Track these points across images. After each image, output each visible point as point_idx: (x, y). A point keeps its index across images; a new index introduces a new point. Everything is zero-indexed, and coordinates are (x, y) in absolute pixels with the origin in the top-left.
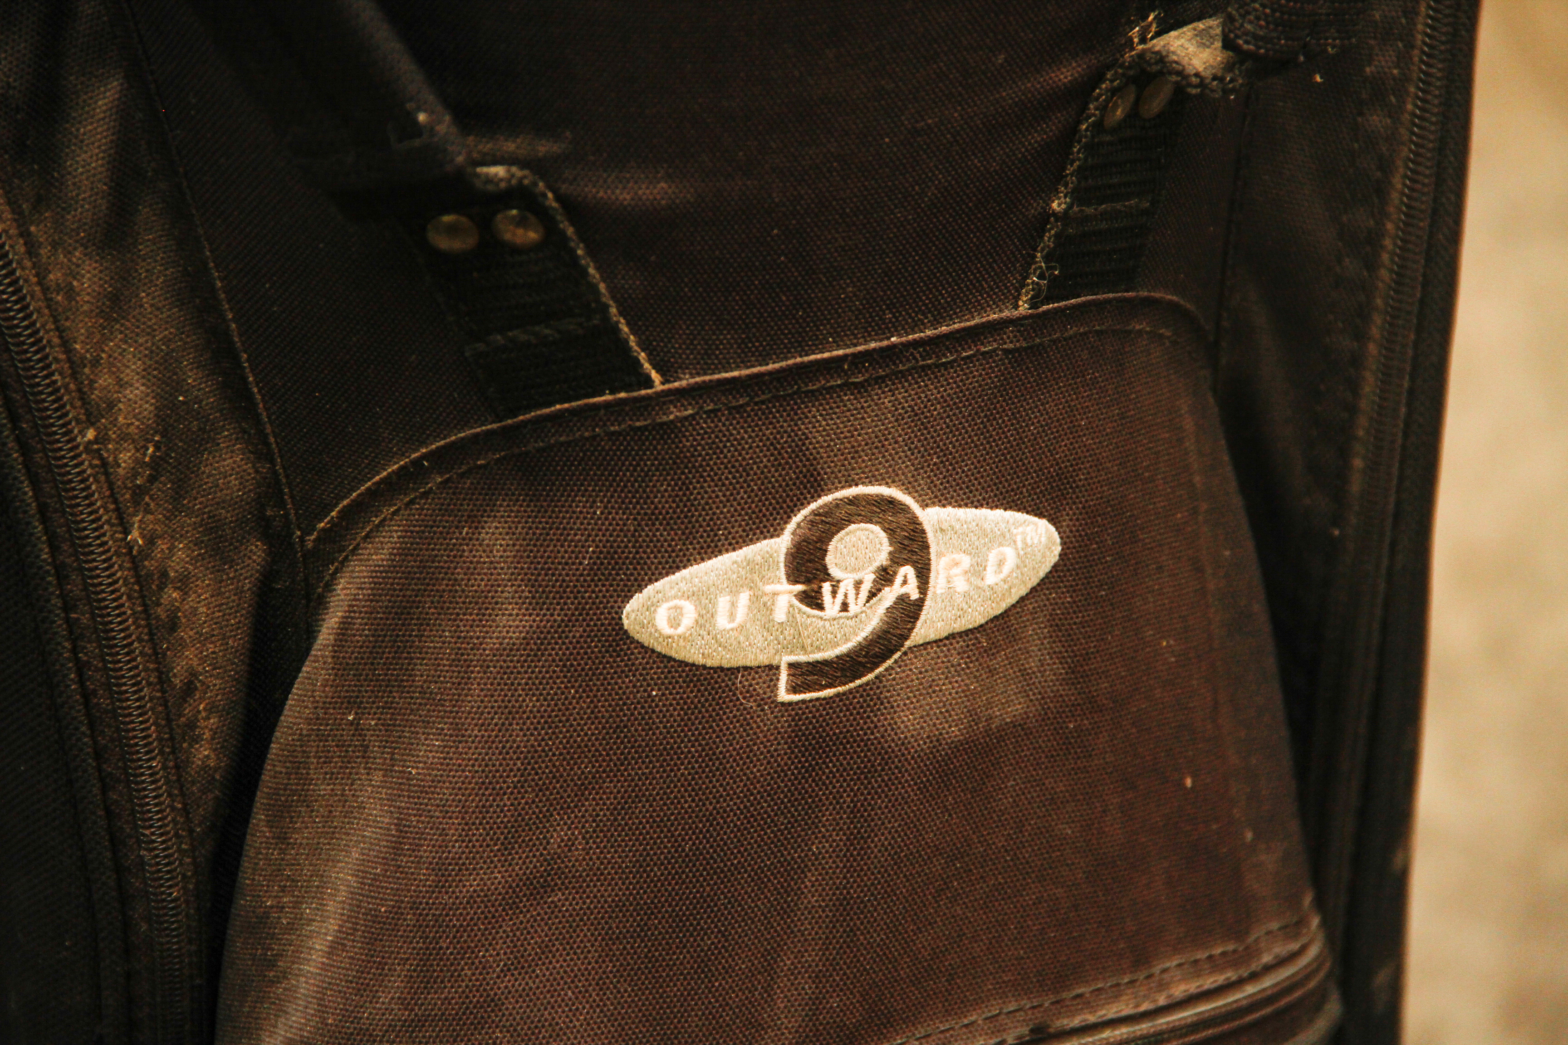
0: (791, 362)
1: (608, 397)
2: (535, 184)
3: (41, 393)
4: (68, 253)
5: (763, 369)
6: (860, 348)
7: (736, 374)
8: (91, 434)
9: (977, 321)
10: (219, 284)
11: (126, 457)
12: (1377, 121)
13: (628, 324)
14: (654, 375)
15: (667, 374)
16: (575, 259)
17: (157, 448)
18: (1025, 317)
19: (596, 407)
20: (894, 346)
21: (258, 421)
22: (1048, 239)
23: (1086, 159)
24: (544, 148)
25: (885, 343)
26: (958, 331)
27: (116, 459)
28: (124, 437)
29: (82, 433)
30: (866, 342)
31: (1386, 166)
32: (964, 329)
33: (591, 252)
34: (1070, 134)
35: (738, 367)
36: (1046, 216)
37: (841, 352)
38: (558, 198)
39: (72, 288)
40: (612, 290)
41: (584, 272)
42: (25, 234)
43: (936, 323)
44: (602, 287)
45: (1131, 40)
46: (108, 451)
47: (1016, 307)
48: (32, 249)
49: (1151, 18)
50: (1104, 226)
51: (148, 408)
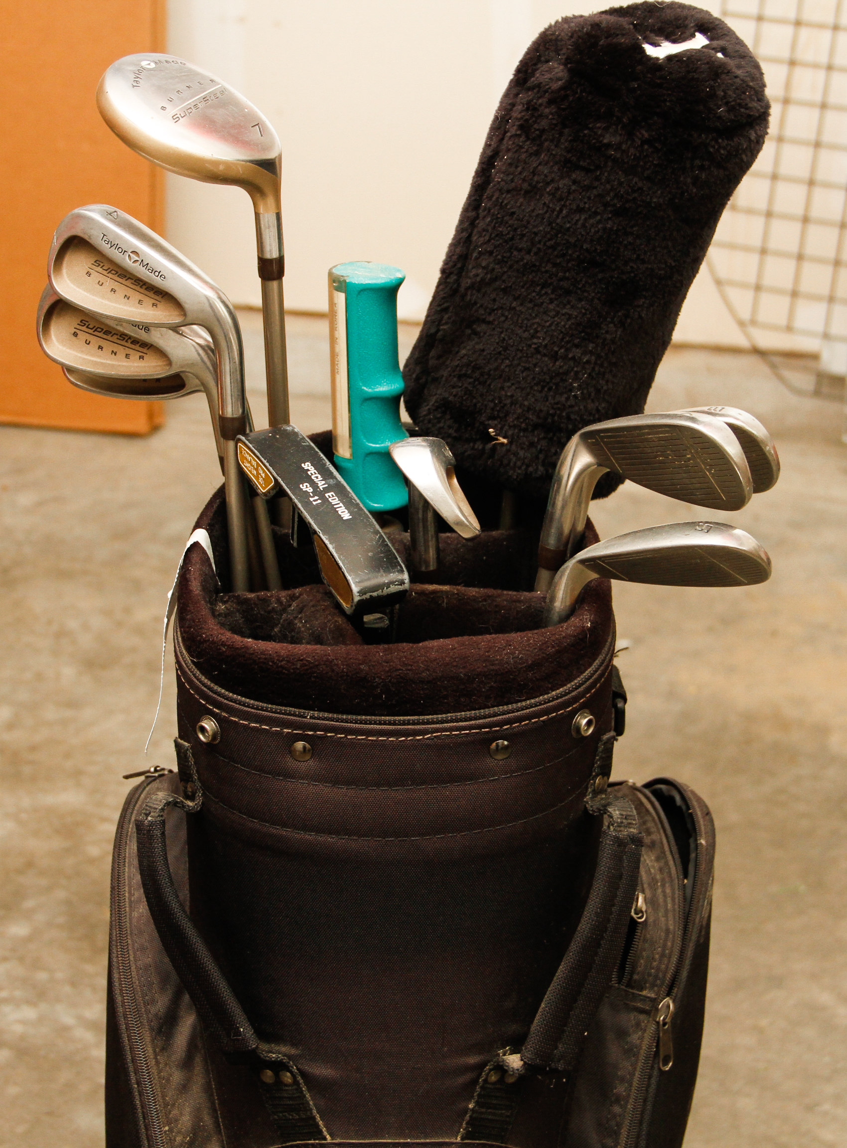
0: (373, 1141)
1: (313, 1142)
2: (289, 1063)
3: (152, 1111)
4: (170, 1068)
5: (363, 1141)
6: (397, 1141)
7: (354, 1141)
8: (167, 1128)
9: (441, 1140)
10: (214, 1087)
11: (179, 1139)
12: (617, 1109)
13: (320, 1117)
14: (328, 1137)
15: (333, 1137)
16: (302, 1092)
17: (190, 1138)
18: (459, 1143)
19: (308, 1144)
20: (408, 1143)
21: (222, 1136)
22: (467, 1117)
23: (481, 1091)
24: (293, 1051)
25: (406, 1141)
26: (433, 1142)
27: (175, 1138)
28: (179, 1132)
29: (164, 1127)
30: (400, 1139)
31: (619, 1125)
32: (435, 1142)
33: (309, 1090)
34: (475, 1082)
35: (355, 1139)
36: (466, 1110)
37: (390, 1141)
38: (298, 1069)
39: (169, 1080)
40: (315, 1105)
41: (305, 1096)
42: (156, 1058)
43: (426, 1138)
44: (311, 1103)
45: (499, 1054)
46: (172, 1135)
47: (456, 1139)
48: (157, 1063)
49: (507, 1048)
50: (490, 1117)
51: (189, 1124)
